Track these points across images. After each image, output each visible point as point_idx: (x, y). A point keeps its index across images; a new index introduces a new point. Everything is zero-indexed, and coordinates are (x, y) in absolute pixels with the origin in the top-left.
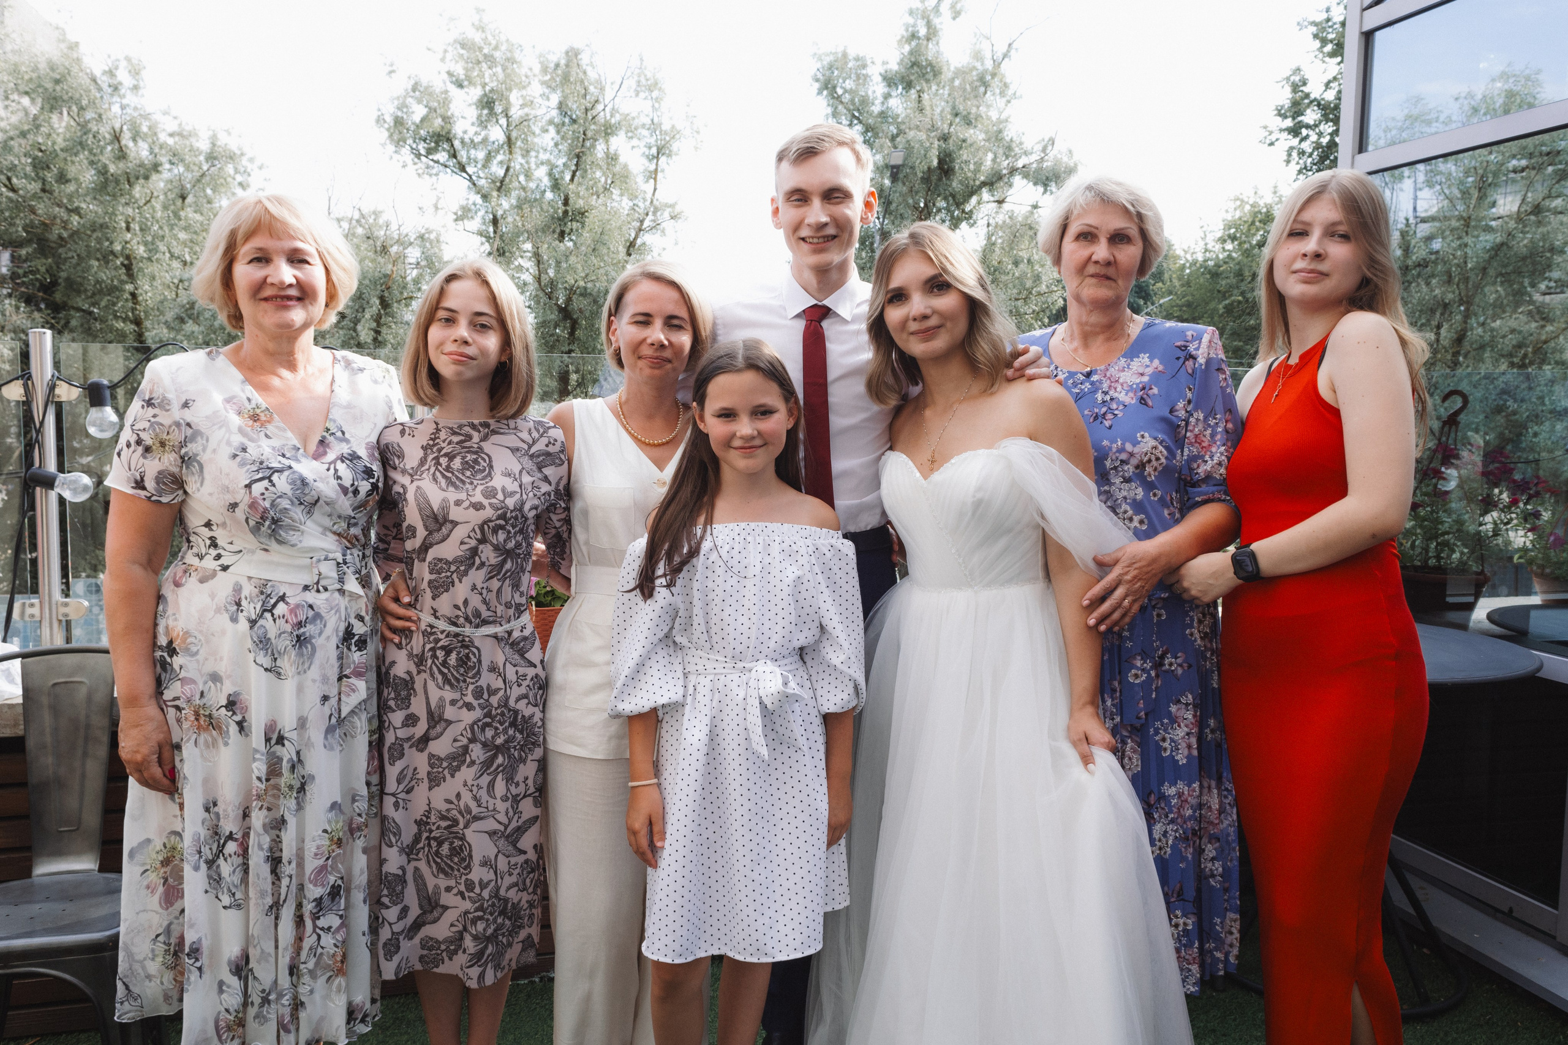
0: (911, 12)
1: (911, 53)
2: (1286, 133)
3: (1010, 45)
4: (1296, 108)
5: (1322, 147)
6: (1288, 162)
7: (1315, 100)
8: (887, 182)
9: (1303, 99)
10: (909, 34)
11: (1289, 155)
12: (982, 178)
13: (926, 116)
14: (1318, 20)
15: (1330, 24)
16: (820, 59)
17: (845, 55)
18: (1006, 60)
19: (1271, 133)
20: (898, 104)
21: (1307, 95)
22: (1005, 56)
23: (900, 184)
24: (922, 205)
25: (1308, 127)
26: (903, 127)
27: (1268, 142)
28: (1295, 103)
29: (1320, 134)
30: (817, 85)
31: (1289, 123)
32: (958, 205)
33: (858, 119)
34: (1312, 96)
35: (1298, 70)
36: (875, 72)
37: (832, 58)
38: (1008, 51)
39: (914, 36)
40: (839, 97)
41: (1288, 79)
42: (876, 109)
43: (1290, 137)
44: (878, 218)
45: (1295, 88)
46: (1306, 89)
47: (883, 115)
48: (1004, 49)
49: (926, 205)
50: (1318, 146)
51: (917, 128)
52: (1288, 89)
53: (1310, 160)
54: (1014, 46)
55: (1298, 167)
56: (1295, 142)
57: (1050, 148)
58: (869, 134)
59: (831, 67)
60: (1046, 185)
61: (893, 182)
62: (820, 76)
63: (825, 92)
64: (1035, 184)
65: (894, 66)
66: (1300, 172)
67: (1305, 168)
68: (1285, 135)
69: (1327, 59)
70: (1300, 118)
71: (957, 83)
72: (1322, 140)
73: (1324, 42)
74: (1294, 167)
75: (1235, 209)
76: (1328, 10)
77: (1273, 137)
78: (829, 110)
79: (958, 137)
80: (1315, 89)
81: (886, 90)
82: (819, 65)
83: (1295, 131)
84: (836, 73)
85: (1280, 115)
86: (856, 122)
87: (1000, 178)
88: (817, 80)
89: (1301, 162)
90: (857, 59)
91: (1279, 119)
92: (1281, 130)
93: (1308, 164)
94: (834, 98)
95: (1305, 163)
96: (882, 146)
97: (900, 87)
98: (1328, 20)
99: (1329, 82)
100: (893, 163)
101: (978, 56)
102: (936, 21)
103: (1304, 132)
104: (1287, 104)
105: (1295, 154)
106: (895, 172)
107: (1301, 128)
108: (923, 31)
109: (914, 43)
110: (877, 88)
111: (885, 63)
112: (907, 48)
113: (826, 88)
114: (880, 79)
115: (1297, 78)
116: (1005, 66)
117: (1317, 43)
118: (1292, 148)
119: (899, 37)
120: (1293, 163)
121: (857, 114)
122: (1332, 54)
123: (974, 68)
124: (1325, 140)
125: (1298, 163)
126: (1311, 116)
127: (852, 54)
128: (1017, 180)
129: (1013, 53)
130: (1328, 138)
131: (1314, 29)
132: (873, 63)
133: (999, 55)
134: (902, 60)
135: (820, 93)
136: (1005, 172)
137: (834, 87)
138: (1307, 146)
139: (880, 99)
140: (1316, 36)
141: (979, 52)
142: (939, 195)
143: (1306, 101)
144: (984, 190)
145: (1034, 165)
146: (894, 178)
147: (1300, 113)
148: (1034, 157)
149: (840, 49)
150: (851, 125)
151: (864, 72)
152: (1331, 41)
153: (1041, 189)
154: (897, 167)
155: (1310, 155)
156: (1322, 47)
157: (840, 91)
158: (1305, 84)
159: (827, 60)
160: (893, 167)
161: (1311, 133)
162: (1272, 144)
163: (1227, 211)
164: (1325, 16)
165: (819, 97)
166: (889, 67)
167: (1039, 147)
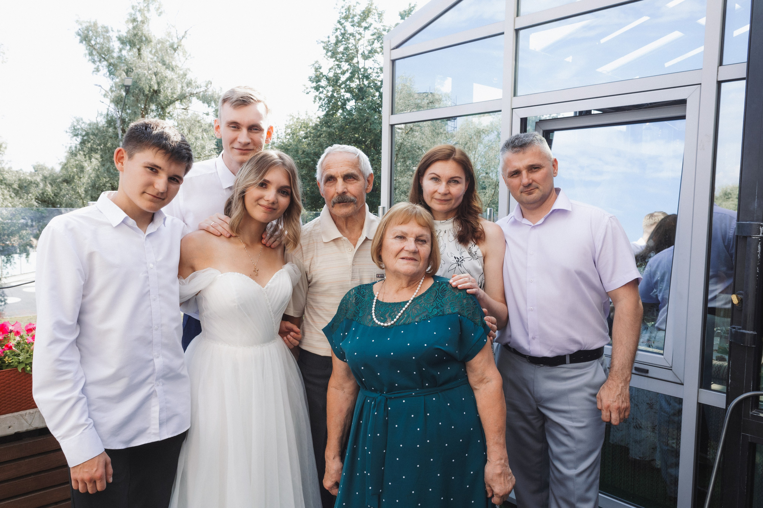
0: (133, 8)
1: (134, 28)
2: (313, 89)
3: (186, 32)
4: (318, 79)
5: (329, 97)
6: (315, 102)
7: (325, 76)
8: (124, 94)
9: (320, 75)
10: (132, 18)
11: (315, 99)
12: (175, 96)
13: (144, 61)
14: (324, 41)
15: (330, 43)
16: (81, 24)
17: (95, 24)
18: (184, 39)
19: (307, 88)
20: (128, 54)
21: (321, 73)
22: (183, 37)
23: (131, 95)
24: (143, 107)
25: (322, 87)
26: (131, 66)
27: (306, 92)
28: (317, 76)
29: (328, 91)
30: (79, 38)
31: (314, 84)
32: (163, 108)
33: (104, 58)
34: (324, 74)
35: (317, 62)
36: (114, 35)
37: (88, 24)
38: (185, 35)
39: (134, 20)
40: (92, 46)
41: (313, 65)
42: (115, 55)
43: (316, 91)
44: (118, 112)
45: (316, 70)
46: (321, 71)
47: (119, 58)
48: (183, 34)
49: (145, 107)
50: (327, 97)
51: (140, 67)
52: (313, 70)
53: (324, 102)
54: (187, 33)
55: (319, 105)
56: (317, 93)
57: (209, 85)
58: (111, 67)
59: (87, 29)
60: (208, 103)
61: (126, 94)
62: (80, 32)
63: (84, 42)
64: (204, 102)
65: (124, 33)
66: (320, 107)
67: (322, 105)
68: (313, 90)
69: (329, 59)
70: (319, 83)
71: (159, 46)
72: (328, 94)
73: (328, 51)
74: (318, 104)
75: (290, 120)
76: (329, 37)
77: (308, 90)
78: (87, 52)
79: (162, 75)
80: (325, 71)
81: (121, 46)
82: (80, 27)
83: (317, 88)
84: (90, 32)
85: (311, 81)
86: (103, 60)
87: (185, 98)
88: (79, 35)
89: (320, 102)
90: (103, 27)
91: (310, 82)
92: (312, 88)
93: (323, 104)
94: (90, 46)
95: (322, 103)
96: (120, 75)
97: (128, 45)
98: (329, 42)
99: (330, 69)
100: (126, 84)
101: (169, 34)
102: (147, 15)
103: (321, 89)
104: (314, 76)
105: (317, 99)
106: (128, 89)
107: (319, 87)
108: (140, 19)
109: (135, 24)
110: (116, 45)
111: (119, 31)
112: (131, 26)
113: (86, 40)
114: (116, 39)
115: (317, 65)
116: (183, 42)
117: (325, 51)
118: (316, 96)
119: (126, 19)
120: (317, 103)
121: (103, 56)
122: (332, 57)
123: (167, 41)
124: (329, 94)
125: (319, 103)
126: (323, 83)
127: (100, 24)
128: (194, 99)
129: (187, 36)
130: (331, 93)
131: (323, 45)
132: (113, 31)
133: (180, 36)
134: (129, 31)
135: (81, 42)
136: (188, 94)
137: (90, 41)
138: (322, 96)
139: (117, 50)
140: (324, 48)
141: (170, 33)
142: (153, 103)
143: (321, 76)
144: (176, 102)
145: (202, 93)
146: (127, 91)
147: (319, 81)
148: (203, 89)
149: (93, 20)
150: (100, 61)
151: (108, 35)
152: (331, 51)
153: (206, 105)
154: (129, 86)
155: (324, 100)
156: (327, 53)
157: (93, 42)
158: (320, 68)
159: (84, 25)
160: (126, 86)
161: (324, 90)
162: (308, 93)
163: (287, 121)
164: (327, 39)
165: (81, 44)
166: (120, 33)
167: (203, 84)
